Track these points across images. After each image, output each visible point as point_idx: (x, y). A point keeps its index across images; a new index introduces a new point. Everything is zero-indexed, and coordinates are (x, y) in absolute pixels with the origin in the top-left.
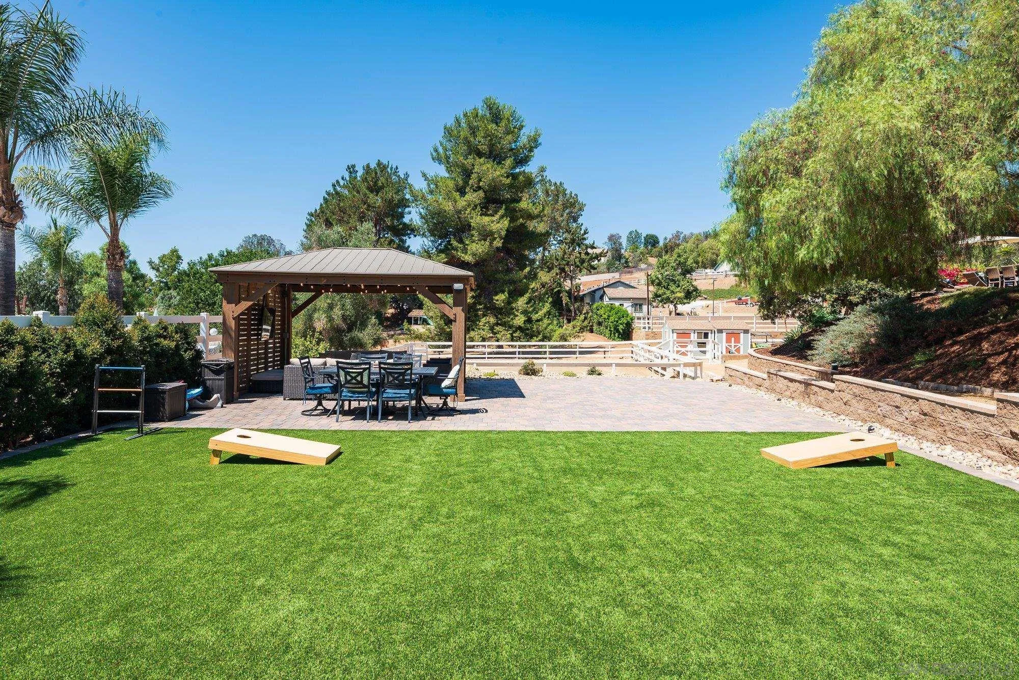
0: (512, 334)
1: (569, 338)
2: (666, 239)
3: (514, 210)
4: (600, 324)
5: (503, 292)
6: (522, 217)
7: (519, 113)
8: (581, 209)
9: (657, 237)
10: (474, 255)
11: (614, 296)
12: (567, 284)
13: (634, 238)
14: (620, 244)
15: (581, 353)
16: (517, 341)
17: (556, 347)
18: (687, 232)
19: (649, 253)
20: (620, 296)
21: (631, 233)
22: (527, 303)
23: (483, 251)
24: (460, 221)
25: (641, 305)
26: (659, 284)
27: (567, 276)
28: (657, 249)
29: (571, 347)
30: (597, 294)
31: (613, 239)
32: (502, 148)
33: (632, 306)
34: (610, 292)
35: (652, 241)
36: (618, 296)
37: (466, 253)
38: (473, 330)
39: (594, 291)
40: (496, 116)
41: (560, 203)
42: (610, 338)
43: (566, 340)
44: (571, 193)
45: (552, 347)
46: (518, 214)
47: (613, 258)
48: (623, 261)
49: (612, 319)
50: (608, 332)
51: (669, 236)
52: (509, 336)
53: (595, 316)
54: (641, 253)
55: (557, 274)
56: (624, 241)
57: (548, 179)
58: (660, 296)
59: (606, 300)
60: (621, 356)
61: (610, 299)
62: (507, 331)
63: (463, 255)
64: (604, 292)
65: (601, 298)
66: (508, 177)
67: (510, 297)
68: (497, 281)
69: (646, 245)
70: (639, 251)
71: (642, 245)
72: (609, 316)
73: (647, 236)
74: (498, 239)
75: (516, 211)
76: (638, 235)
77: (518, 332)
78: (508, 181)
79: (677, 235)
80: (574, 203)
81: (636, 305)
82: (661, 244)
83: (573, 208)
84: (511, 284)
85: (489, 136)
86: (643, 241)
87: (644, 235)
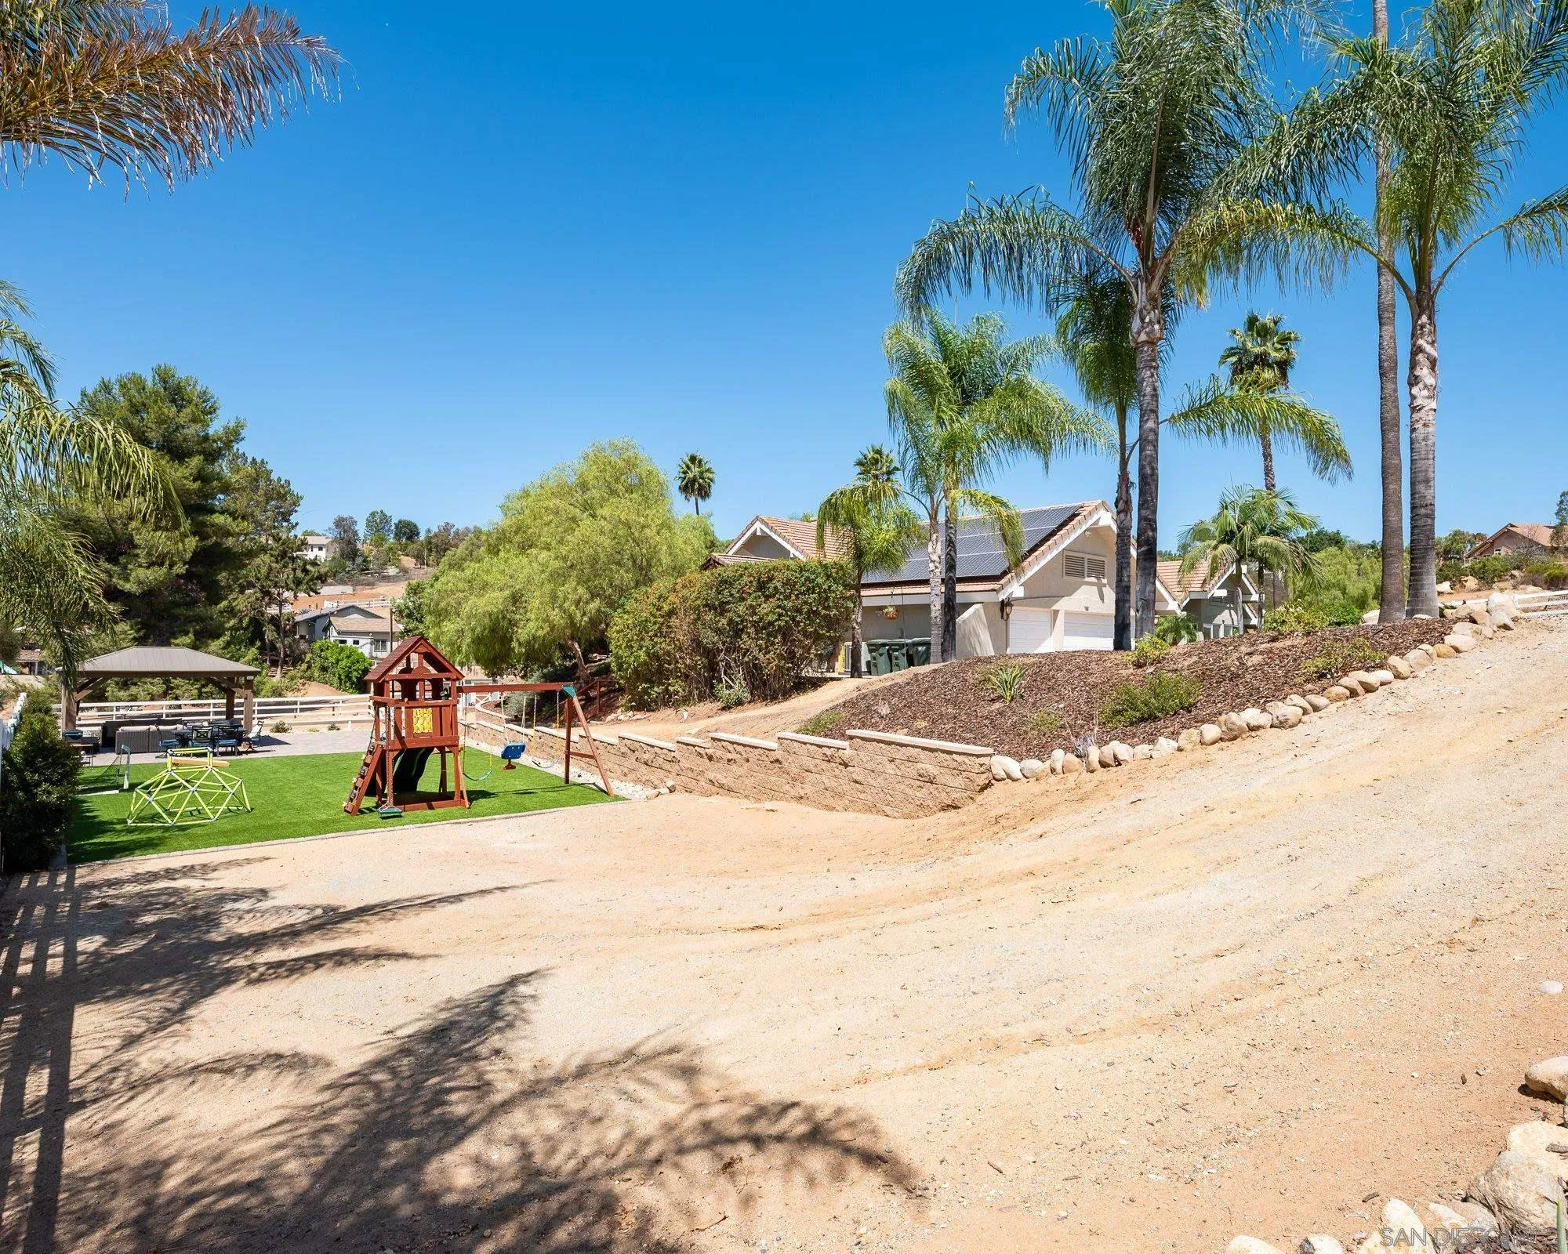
0: (199, 690)
1: (284, 692)
2: (429, 531)
3: (204, 524)
4: (324, 669)
5: (186, 633)
6: (215, 533)
7: (211, 391)
8: (295, 504)
9: (415, 526)
10: (140, 583)
11: (345, 629)
12: (273, 610)
13: (379, 523)
14: (355, 533)
15: (302, 710)
16: (207, 698)
17: (266, 704)
18: (460, 525)
19: (404, 549)
20: (353, 629)
21: (373, 514)
22: (224, 648)
23: (155, 579)
24: (114, 533)
25: (384, 642)
26: (410, 616)
27: (272, 600)
28: (415, 546)
29: (288, 703)
30: (318, 625)
31: (344, 525)
32: (185, 440)
33: (371, 643)
34: (338, 623)
35: (408, 531)
36: (350, 629)
37: (127, 580)
38: (135, 684)
39: (314, 619)
40: (176, 394)
41: (261, 492)
42: (339, 688)
43: (280, 695)
44: (279, 479)
45: (260, 704)
46: (209, 530)
47: (342, 555)
48: (359, 560)
49: (343, 663)
50: (336, 680)
51: (435, 530)
52: (195, 692)
53: (318, 659)
54: (391, 549)
55: (257, 599)
56: (361, 529)
57: (240, 452)
58: (410, 631)
59: (334, 635)
60: (355, 711)
61: (339, 633)
62: (192, 685)
63: (121, 582)
64: (330, 623)
65: (326, 629)
66: (195, 480)
67: (196, 639)
68: (176, 618)
69: (397, 536)
70: (386, 546)
71: (392, 536)
72: (338, 661)
73: (400, 522)
74: (180, 564)
75: (207, 526)
76: (385, 519)
77: (210, 686)
78: (196, 485)
79: (447, 527)
80: (285, 495)
81: (378, 641)
82: (422, 537)
83: (282, 500)
84: (197, 621)
85: (165, 422)
86: (393, 528)
87: (395, 521)
